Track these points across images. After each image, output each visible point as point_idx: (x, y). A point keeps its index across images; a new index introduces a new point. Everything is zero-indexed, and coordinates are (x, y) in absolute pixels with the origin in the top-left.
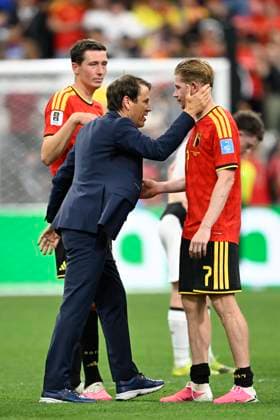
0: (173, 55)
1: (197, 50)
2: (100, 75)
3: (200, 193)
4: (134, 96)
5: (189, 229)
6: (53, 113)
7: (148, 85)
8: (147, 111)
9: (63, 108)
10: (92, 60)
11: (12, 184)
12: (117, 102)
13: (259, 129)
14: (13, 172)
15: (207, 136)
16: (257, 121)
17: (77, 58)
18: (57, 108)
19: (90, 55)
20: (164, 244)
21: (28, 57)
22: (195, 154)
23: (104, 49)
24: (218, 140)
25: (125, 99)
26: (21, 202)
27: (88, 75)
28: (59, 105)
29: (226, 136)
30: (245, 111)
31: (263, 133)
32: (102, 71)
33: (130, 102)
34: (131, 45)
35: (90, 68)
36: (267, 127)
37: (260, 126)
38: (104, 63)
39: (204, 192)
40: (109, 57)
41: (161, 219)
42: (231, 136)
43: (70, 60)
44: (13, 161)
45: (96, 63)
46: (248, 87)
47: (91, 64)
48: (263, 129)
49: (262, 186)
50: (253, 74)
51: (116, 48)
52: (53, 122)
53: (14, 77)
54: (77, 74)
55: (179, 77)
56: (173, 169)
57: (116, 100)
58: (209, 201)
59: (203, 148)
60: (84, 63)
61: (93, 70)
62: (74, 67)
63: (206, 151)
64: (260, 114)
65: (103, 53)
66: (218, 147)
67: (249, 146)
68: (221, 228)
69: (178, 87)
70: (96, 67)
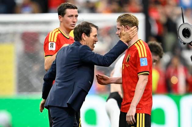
0: (114, 11)
1: (127, 8)
2: (74, 22)
3: (129, 87)
4: (88, 33)
5: (124, 107)
6: (50, 44)
7: (96, 27)
8: (96, 41)
9: (55, 40)
10: (70, 14)
11: (25, 81)
12: (79, 37)
13: (160, 52)
14: (26, 75)
15: (133, 56)
16: (159, 47)
17: (61, 13)
18: (52, 40)
19: (69, 11)
20: (109, 115)
21: (34, 12)
22: (127, 66)
23: (76, 8)
24: (139, 58)
25: (83, 35)
26: (30, 92)
27: (67, 22)
28: (53, 39)
29: (143, 56)
30: (153, 42)
31: (162, 54)
32: (75, 21)
33: (86, 36)
34: (91, 6)
35: (69, 18)
36: (165, 51)
37: (161, 50)
38: (77, 16)
39: (132, 87)
40: (79, 12)
41: (107, 101)
42: (146, 56)
43: (57, 14)
44: (25, 69)
45: (72, 16)
46: (155, 29)
47: (69, 16)
48: (162, 52)
49: (162, 83)
50: (158, 22)
51: (82, 7)
52: (50, 49)
53: (27, 23)
54: (61, 22)
55: (119, 23)
56: (113, 74)
57: (78, 35)
58: (134, 91)
59: (132, 63)
60: (65, 16)
61: (70, 20)
62: (60, 18)
63: (133, 64)
64: (161, 43)
65: (76, 10)
66: (139, 62)
67: (155, 61)
68: (141, 106)
69: (119, 29)
70: (72, 18)
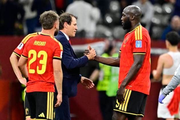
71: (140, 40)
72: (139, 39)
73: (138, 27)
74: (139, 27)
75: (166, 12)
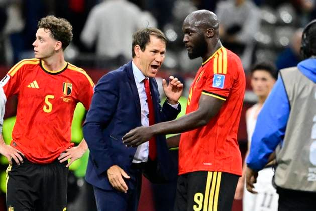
71: (222, 74)
72: (220, 72)
73: (219, 51)
74: (221, 50)
75: (283, 20)
